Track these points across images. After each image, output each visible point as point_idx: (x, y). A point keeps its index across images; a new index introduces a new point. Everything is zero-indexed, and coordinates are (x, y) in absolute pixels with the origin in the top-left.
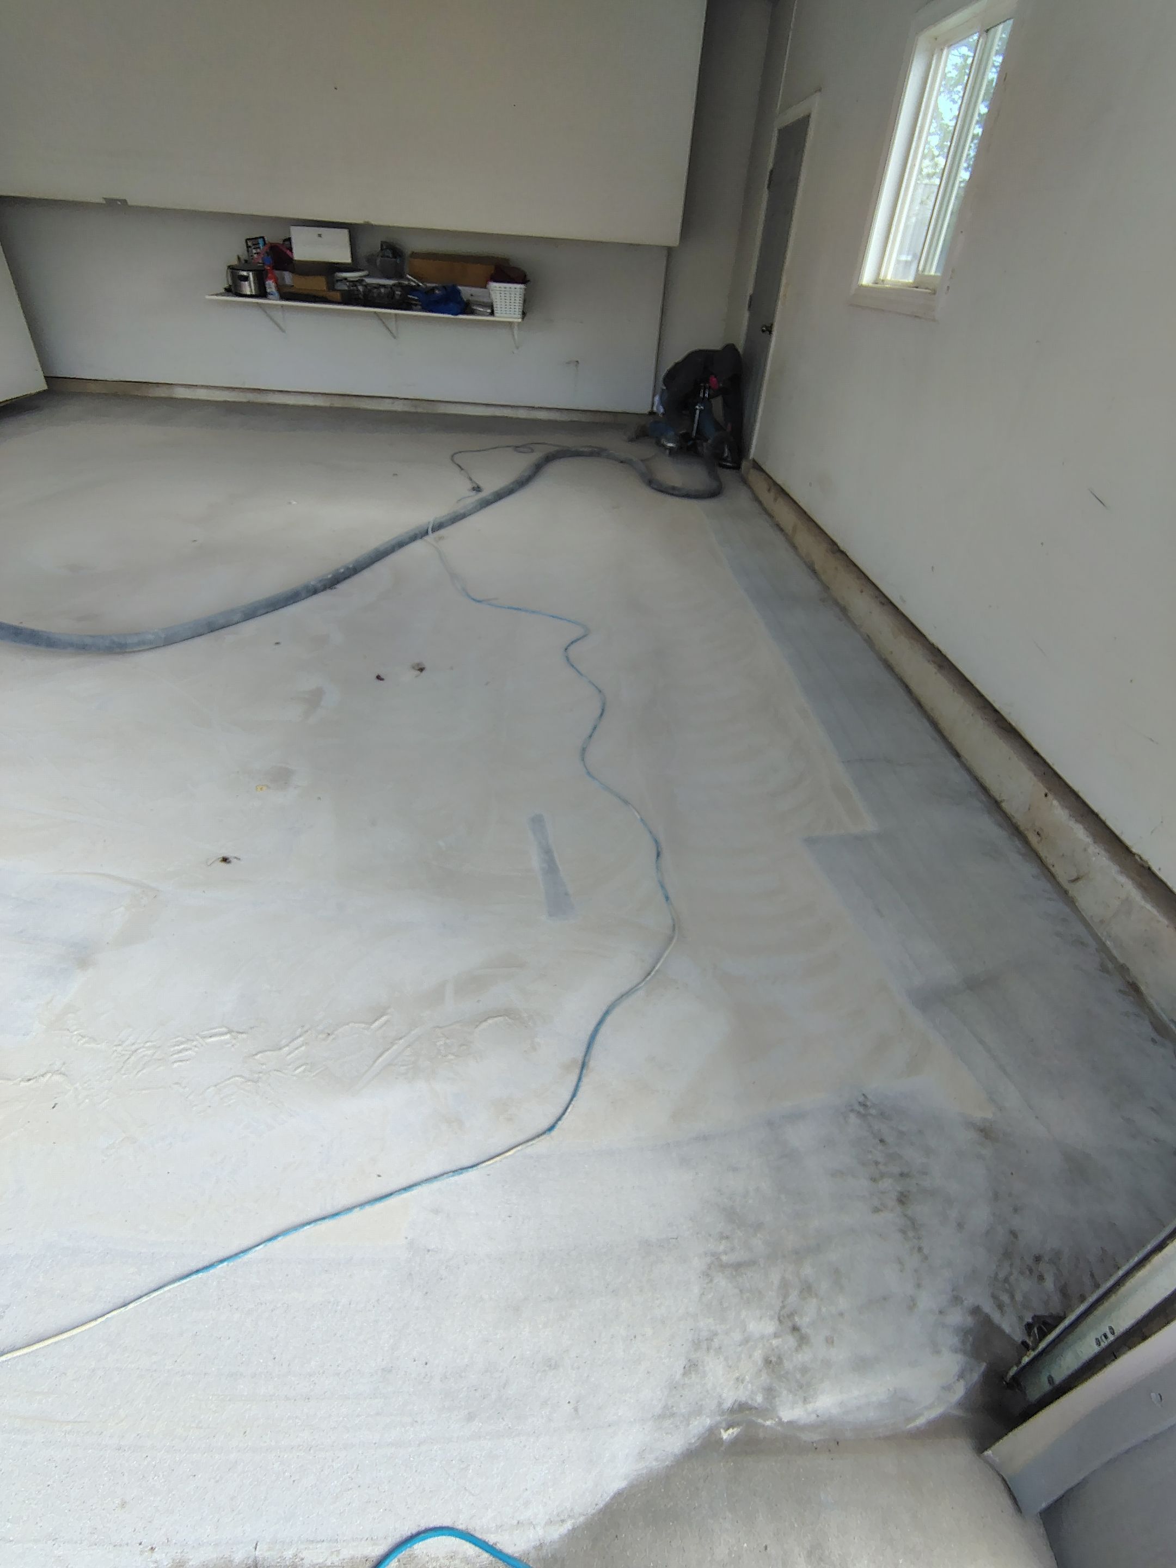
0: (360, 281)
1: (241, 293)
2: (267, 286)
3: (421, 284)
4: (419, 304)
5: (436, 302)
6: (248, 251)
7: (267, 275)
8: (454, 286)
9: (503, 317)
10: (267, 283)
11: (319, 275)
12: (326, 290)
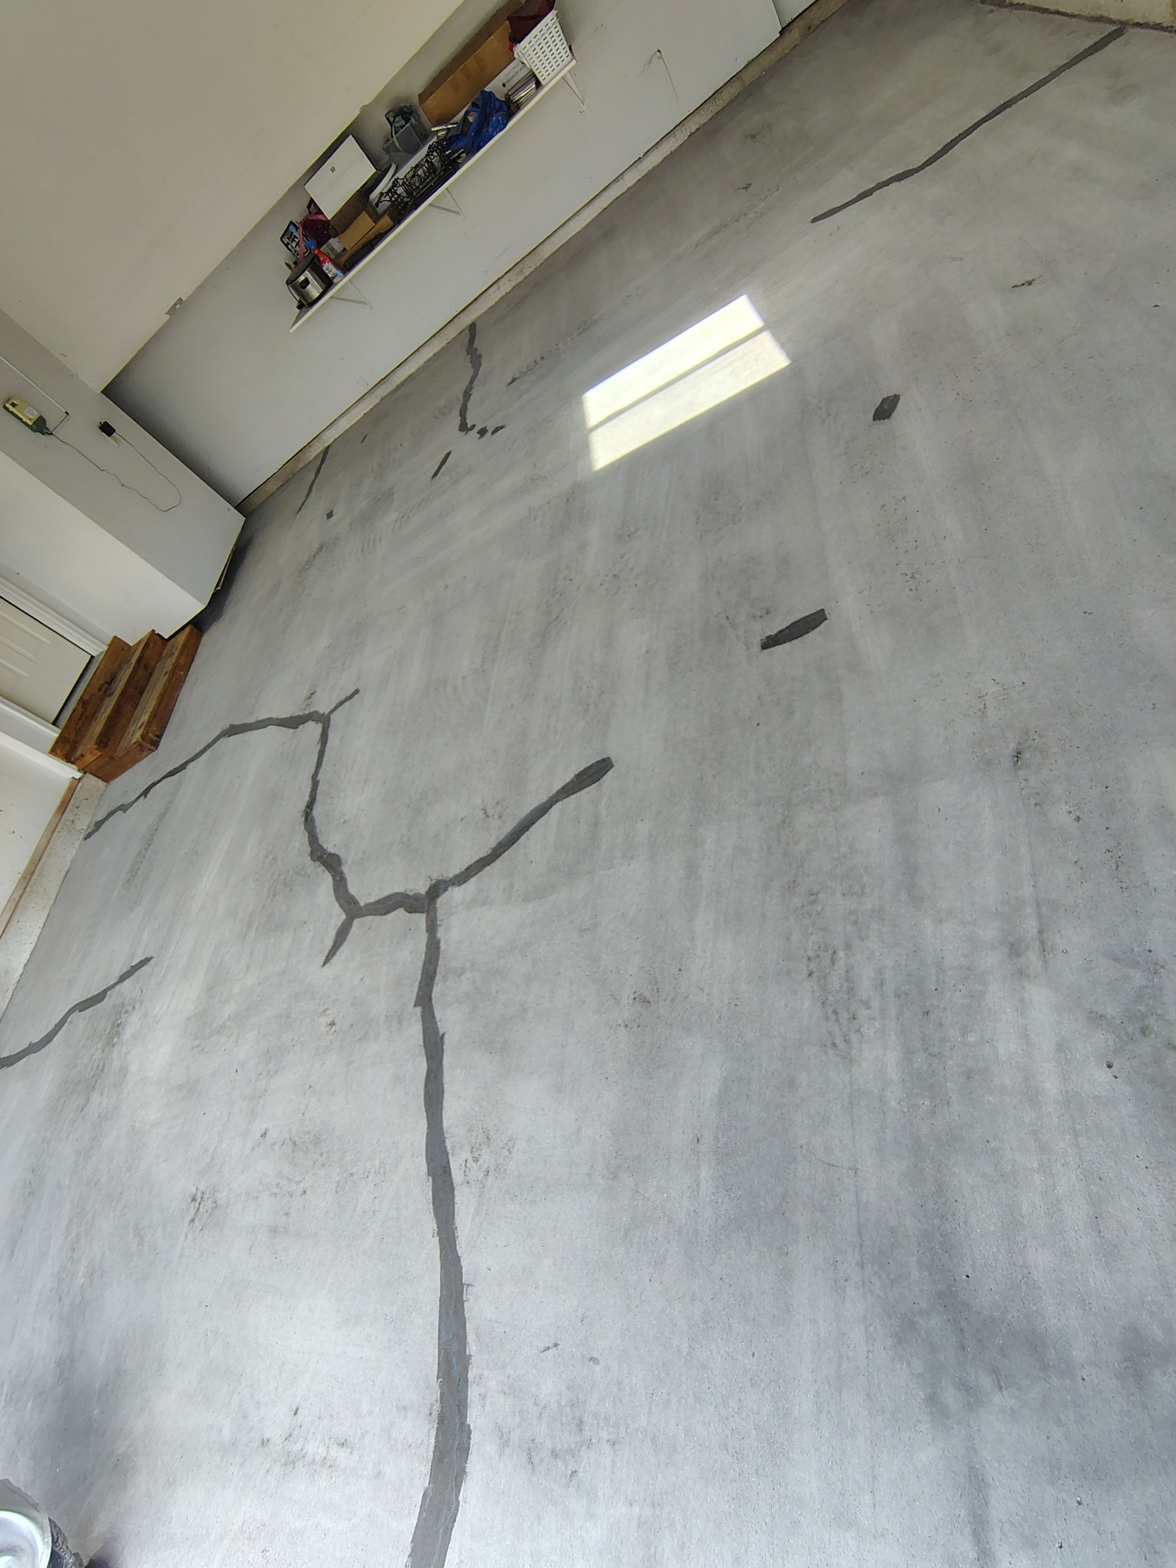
1: (314, 299)
2: (327, 272)
3: (450, 126)
4: (462, 153)
5: (478, 132)
6: (290, 250)
7: (319, 261)
8: (483, 92)
9: (552, 79)
10: (324, 269)
11: (359, 214)
12: (374, 224)
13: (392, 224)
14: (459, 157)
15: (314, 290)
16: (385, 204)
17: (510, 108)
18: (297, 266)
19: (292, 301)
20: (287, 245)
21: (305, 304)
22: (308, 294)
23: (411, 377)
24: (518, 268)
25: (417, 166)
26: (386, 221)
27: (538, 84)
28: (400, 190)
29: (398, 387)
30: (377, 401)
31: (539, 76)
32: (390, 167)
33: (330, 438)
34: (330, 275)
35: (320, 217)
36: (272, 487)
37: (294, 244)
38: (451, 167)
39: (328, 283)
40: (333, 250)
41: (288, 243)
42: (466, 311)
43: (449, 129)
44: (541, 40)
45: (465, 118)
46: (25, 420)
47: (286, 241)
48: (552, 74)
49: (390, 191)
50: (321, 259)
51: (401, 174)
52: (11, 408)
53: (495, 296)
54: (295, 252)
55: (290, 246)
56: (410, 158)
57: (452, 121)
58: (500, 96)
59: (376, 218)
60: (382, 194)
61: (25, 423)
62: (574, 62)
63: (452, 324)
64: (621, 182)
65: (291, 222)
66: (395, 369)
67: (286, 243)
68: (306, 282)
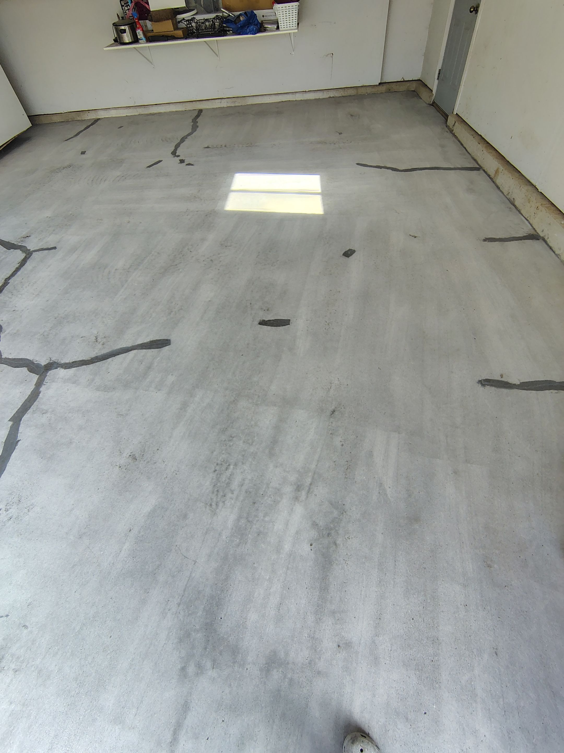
0: (193, 19)
1: (124, 42)
2: (138, 34)
3: (231, 14)
4: (231, 30)
5: (242, 27)
6: (123, 9)
7: (136, 26)
8: (252, 12)
9: (284, 31)
10: (137, 32)
11: (167, 19)
12: (173, 30)
13: (182, 37)
14: (229, 31)
15: (127, 37)
16: (183, 25)
17: (261, 28)
18: (123, 20)
19: (112, 35)
20: (122, 6)
21: (118, 41)
22: (122, 38)
23: (160, 114)
24: (233, 100)
25: (207, 20)
26: (180, 33)
27: (278, 28)
28: (194, 24)
29: (151, 114)
30: (137, 114)
31: (280, 25)
32: (193, 10)
33: (102, 115)
34: (139, 37)
35: (147, 6)
36: (56, 119)
37: (126, 8)
38: (222, 32)
39: (136, 40)
40: (146, 26)
41: (123, 6)
42: (201, 102)
43: (230, 15)
44: (287, 11)
45: (239, 17)
48: (286, 28)
49: (188, 20)
50: (138, 26)
51: (198, 17)
53: (217, 104)
54: (125, 12)
55: (123, 7)
56: (205, 14)
57: (233, 13)
58: (260, 19)
59: (176, 28)
62: (297, 31)
63: (191, 103)
64: (294, 95)
66: (153, 105)
67: (122, 4)
68: (124, 31)
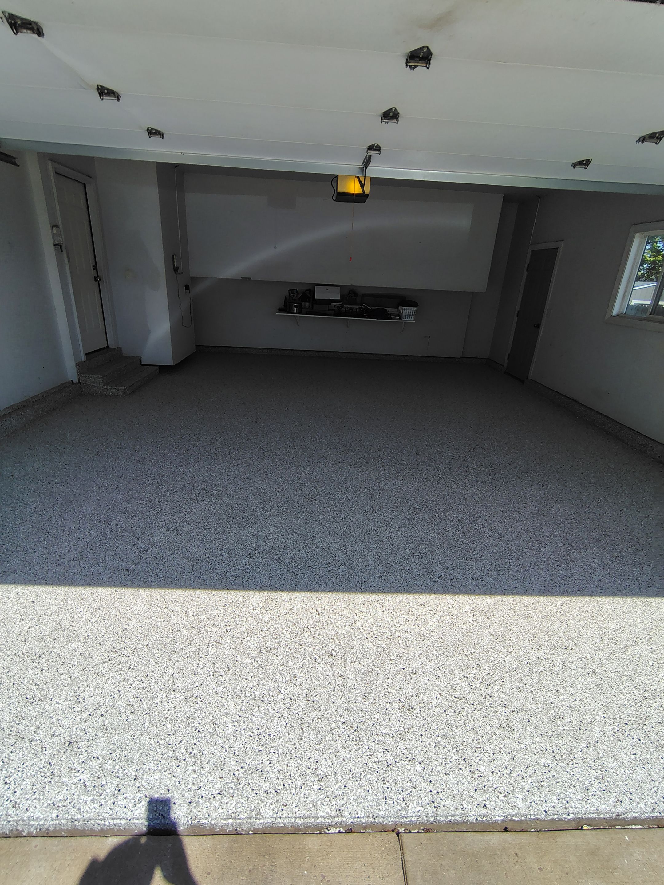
4: (368, 316)
5: (376, 315)
8: (384, 308)
11: (326, 304)
13: (335, 314)
14: (366, 315)
16: (334, 308)
17: (389, 317)
21: (287, 311)
22: (290, 309)
25: (351, 308)
26: (331, 312)
27: (400, 319)
31: (402, 317)
32: (343, 302)
35: (313, 297)
37: (292, 294)
38: (362, 316)
43: (368, 308)
44: (409, 310)
45: (375, 309)
46: (175, 264)
47: (290, 292)
48: (406, 319)
49: (339, 307)
52: (175, 258)
54: (292, 296)
57: (371, 307)
58: (389, 312)
59: (329, 309)
60: (335, 305)
61: (174, 265)
62: (415, 321)
65: (296, 289)
68: (295, 306)
